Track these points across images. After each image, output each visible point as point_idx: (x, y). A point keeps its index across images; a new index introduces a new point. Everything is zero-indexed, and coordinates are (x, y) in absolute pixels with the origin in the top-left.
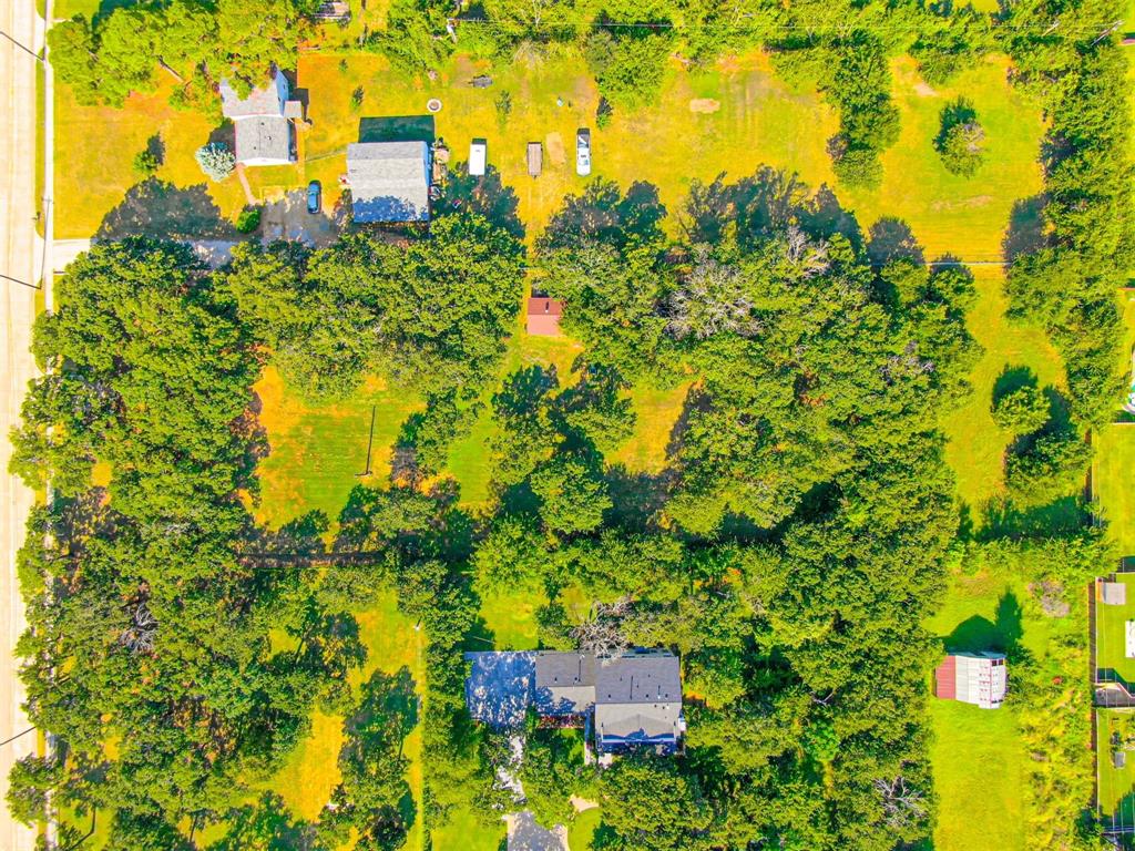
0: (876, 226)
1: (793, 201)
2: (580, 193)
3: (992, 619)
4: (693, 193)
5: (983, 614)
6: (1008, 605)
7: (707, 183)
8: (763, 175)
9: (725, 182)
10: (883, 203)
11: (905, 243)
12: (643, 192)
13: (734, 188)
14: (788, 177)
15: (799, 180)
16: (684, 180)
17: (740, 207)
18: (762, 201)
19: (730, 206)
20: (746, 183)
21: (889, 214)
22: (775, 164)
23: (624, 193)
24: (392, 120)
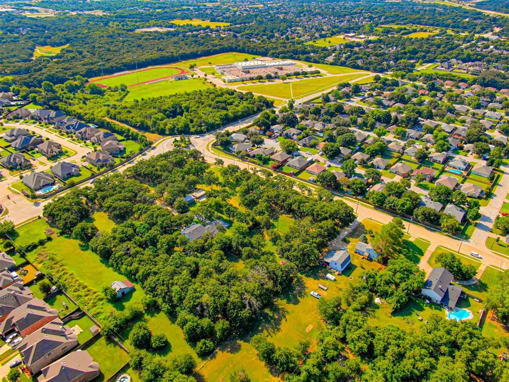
0: (240, 346)
1: (265, 331)
2: (306, 290)
3: (124, 304)
4: (287, 311)
5: (128, 302)
6: (122, 308)
7: (287, 316)
8: (278, 330)
9: (283, 320)
10: (245, 353)
11: (229, 350)
12: (296, 302)
13: (281, 321)
14: (273, 334)
15: (269, 337)
16: (292, 312)
17: (275, 319)
18: (272, 324)
19: (277, 317)
20: (279, 324)
21: (240, 352)
22: (279, 334)
23: (299, 298)
24: (353, 271)
